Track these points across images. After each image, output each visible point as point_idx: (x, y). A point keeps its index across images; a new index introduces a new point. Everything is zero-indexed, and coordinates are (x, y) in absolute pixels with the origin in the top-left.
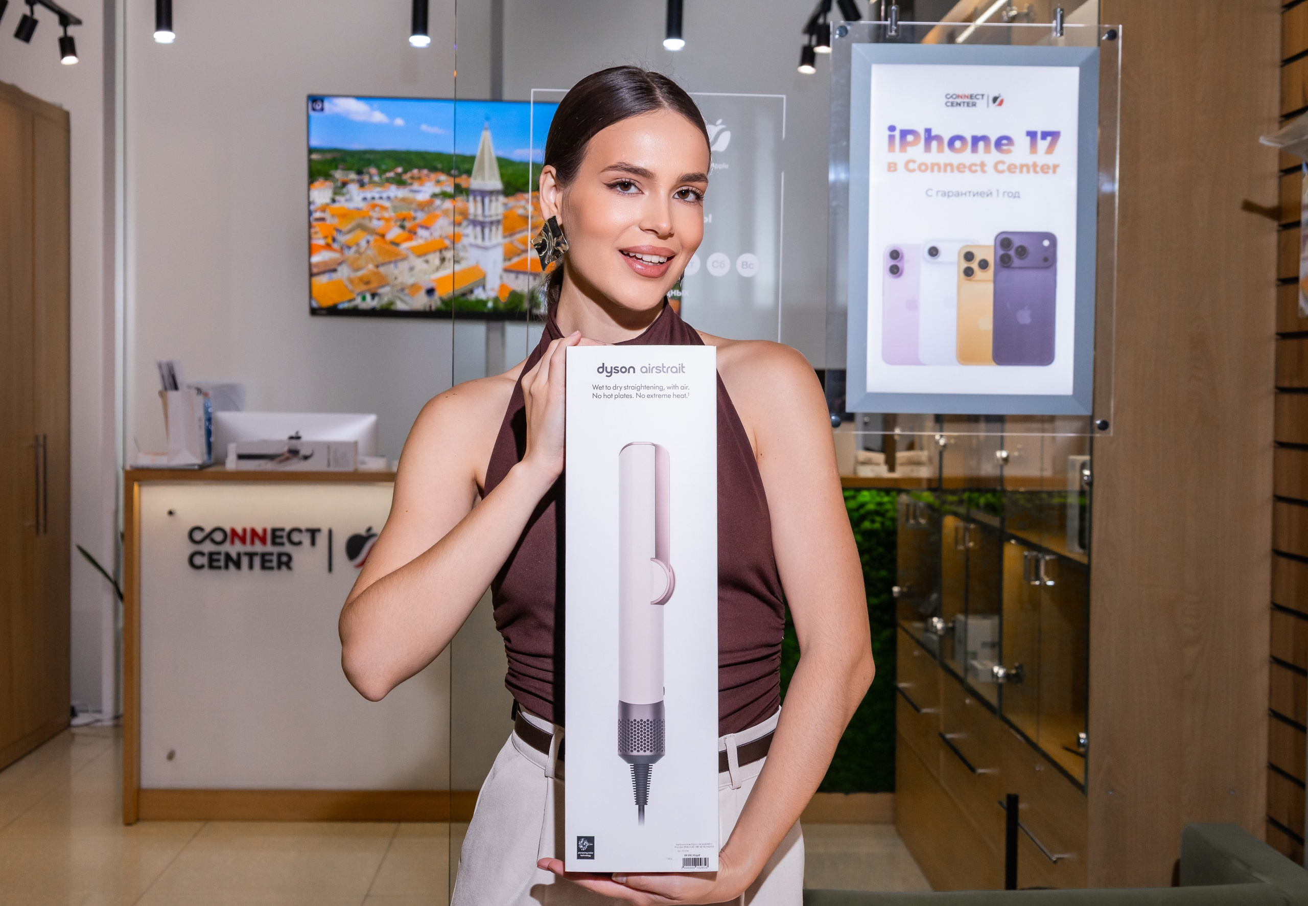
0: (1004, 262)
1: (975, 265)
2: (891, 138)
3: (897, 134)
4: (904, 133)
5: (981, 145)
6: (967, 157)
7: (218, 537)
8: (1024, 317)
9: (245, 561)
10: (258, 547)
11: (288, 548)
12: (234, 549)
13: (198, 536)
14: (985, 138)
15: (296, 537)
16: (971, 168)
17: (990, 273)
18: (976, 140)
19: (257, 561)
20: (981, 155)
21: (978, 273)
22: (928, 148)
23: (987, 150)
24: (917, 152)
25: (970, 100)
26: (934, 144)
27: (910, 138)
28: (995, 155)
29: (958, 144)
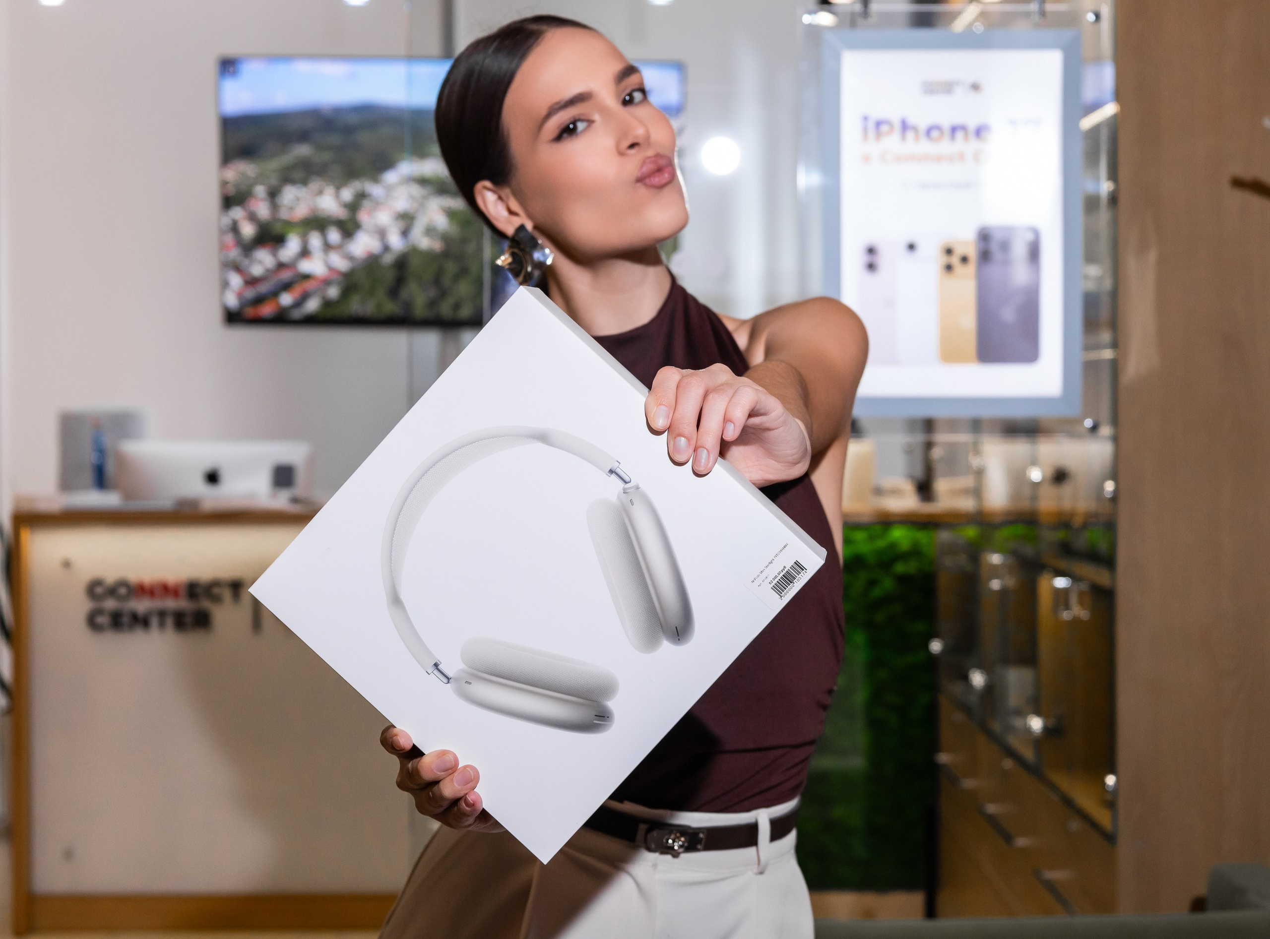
0: (985, 256)
1: (955, 260)
2: (865, 130)
3: (871, 126)
4: (879, 124)
5: (960, 135)
6: (945, 147)
7: (123, 591)
8: (1008, 314)
9: (154, 621)
10: (171, 604)
11: (206, 604)
12: (141, 606)
13: (99, 590)
14: (963, 128)
15: (216, 591)
16: (950, 158)
17: (971, 268)
18: (954, 130)
19: (170, 621)
20: (959, 144)
21: (959, 268)
22: (903, 137)
23: (966, 137)
24: (892, 142)
25: (947, 88)
26: (910, 135)
27: (884, 128)
28: (973, 145)
29: (935, 134)
